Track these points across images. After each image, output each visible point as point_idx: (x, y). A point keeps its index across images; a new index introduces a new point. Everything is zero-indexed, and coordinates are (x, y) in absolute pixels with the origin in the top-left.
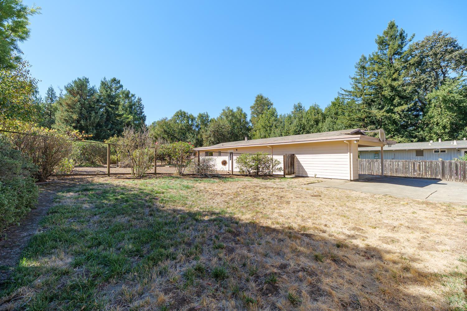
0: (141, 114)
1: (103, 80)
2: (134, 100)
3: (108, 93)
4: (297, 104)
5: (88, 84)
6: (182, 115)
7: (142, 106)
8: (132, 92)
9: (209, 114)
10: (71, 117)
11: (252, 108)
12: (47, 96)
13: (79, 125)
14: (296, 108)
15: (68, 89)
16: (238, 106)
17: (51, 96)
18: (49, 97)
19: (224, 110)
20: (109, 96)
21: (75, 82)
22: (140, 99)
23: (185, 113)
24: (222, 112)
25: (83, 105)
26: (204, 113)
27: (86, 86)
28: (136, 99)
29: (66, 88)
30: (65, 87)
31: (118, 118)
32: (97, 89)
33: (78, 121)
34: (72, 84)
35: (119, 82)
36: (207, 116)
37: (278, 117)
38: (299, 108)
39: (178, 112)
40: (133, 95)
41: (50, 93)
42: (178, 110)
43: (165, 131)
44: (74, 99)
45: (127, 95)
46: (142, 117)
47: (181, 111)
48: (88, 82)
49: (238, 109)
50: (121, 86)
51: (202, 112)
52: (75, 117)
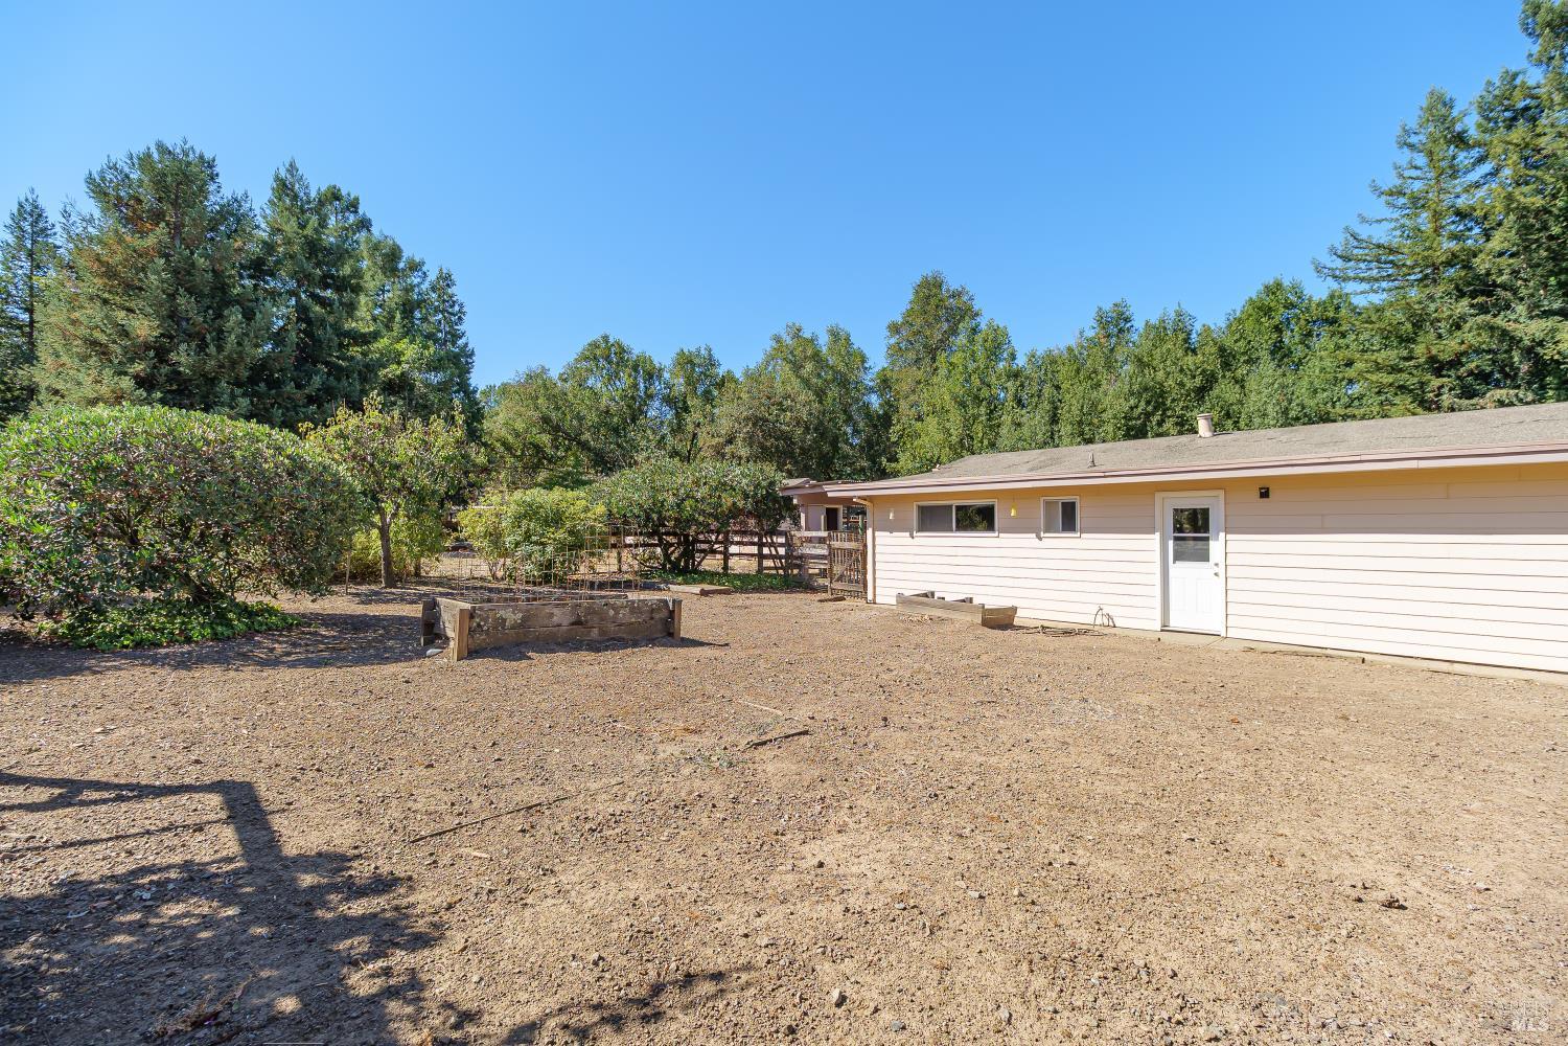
0: (454, 343)
1: (283, 174)
2: (418, 285)
3: (308, 231)
4: (1107, 306)
5: (212, 187)
6: (608, 356)
7: (457, 308)
8: (409, 252)
9: (717, 355)
10: (124, 333)
11: (895, 329)
12: (11, 239)
13: (165, 369)
14: (1103, 321)
15: (106, 194)
16: (831, 322)
17: (34, 242)
18: (20, 246)
19: (778, 339)
20: (313, 247)
21: (145, 161)
22: (446, 279)
23: (622, 350)
24: (774, 345)
25: (182, 276)
26: (698, 350)
27: (202, 190)
28: (432, 276)
29: (98, 189)
30: (90, 180)
31: (355, 351)
32: (258, 211)
33: (160, 351)
34: (127, 170)
35: (353, 206)
36: (711, 362)
37: (1021, 361)
38: (1116, 323)
39: (595, 345)
40: (415, 267)
41: (28, 229)
42: (595, 336)
43: (546, 420)
44: (139, 243)
45: (390, 259)
46: (457, 356)
47: (607, 342)
48: (213, 177)
49: (835, 335)
50: (365, 224)
51: (690, 347)
52: (144, 328)
